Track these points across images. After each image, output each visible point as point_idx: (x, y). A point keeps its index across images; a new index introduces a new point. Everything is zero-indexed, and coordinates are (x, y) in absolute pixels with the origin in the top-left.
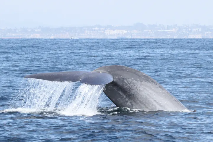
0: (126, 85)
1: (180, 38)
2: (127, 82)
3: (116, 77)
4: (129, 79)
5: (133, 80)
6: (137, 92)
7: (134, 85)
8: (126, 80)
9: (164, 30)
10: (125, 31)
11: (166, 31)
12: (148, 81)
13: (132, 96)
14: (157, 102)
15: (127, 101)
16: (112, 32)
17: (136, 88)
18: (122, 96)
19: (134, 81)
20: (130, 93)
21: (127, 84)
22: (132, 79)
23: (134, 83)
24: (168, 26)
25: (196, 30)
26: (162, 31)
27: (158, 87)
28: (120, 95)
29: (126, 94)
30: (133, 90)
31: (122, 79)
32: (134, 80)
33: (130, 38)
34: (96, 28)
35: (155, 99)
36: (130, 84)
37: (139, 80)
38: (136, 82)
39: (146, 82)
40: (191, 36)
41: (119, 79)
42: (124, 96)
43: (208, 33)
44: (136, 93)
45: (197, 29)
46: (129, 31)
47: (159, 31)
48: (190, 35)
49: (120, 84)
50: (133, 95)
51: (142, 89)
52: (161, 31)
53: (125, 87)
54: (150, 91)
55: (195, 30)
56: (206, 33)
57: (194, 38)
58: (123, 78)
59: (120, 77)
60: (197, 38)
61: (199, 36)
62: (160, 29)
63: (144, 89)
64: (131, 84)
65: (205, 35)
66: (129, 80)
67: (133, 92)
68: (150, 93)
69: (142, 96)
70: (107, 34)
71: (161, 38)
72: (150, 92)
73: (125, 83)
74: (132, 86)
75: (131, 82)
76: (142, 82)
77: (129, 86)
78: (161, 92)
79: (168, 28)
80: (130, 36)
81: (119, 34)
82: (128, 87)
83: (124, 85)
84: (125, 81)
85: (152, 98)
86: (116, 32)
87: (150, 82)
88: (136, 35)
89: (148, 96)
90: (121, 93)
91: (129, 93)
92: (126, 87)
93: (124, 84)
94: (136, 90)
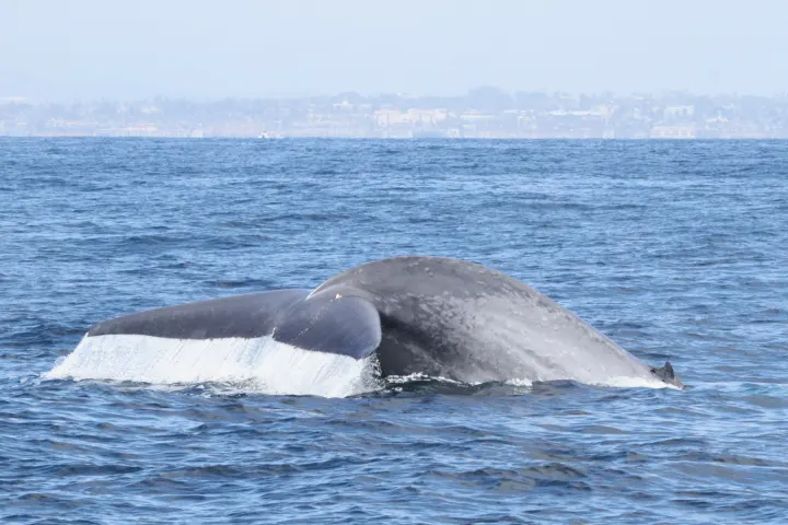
0: (427, 320)
1: (622, 137)
2: (429, 306)
3: (393, 300)
4: (436, 298)
5: (448, 297)
6: (465, 335)
7: (455, 315)
8: (425, 301)
9: (570, 112)
10: (442, 112)
11: (576, 113)
12: (497, 289)
13: (452, 351)
14: (538, 354)
15: (437, 369)
16: (398, 118)
17: (462, 321)
18: (417, 356)
19: (453, 301)
20: (445, 343)
21: (429, 315)
22: (446, 293)
23: (451, 307)
24: (582, 96)
25: (677, 113)
26: (565, 113)
27: (534, 305)
28: (412, 354)
29: (431, 347)
30: (453, 329)
31: (411, 303)
32: (453, 298)
33: (458, 136)
34: (345, 103)
35: (527, 348)
36: (438, 313)
37: (467, 292)
38: (459, 301)
39: (491, 294)
40: (662, 132)
41: (402, 303)
42: (426, 356)
43: (715, 120)
44: (463, 340)
45: (681, 108)
46: (451, 114)
47: (554, 113)
48: (656, 128)
49: (408, 317)
50: (455, 346)
51: (480, 322)
52: (559, 113)
53: (425, 325)
54: (510, 323)
55: (672, 109)
56: (709, 121)
57: (668, 137)
58: (415, 299)
59: (404, 297)
60: (680, 136)
61: (685, 132)
62: (557, 109)
63: (489, 320)
64: (444, 313)
65: (707, 127)
66: (432, 301)
67: (451, 338)
68: (510, 330)
69: (482, 345)
70: (380, 123)
71: (560, 136)
72: (509, 326)
73: (423, 312)
74: (447, 319)
75: (441, 307)
76: (478, 297)
77: (438, 322)
78: (544, 319)
79: (586, 102)
80: (457, 131)
81: (419, 123)
82: (435, 325)
83: (420, 320)
84: (424, 307)
85: (519, 346)
86: (410, 115)
87: (504, 293)
88: (476, 126)
89: (504, 342)
90: (415, 349)
91: (440, 345)
92: (428, 324)
93: (421, 316)
94: (464, 328)
